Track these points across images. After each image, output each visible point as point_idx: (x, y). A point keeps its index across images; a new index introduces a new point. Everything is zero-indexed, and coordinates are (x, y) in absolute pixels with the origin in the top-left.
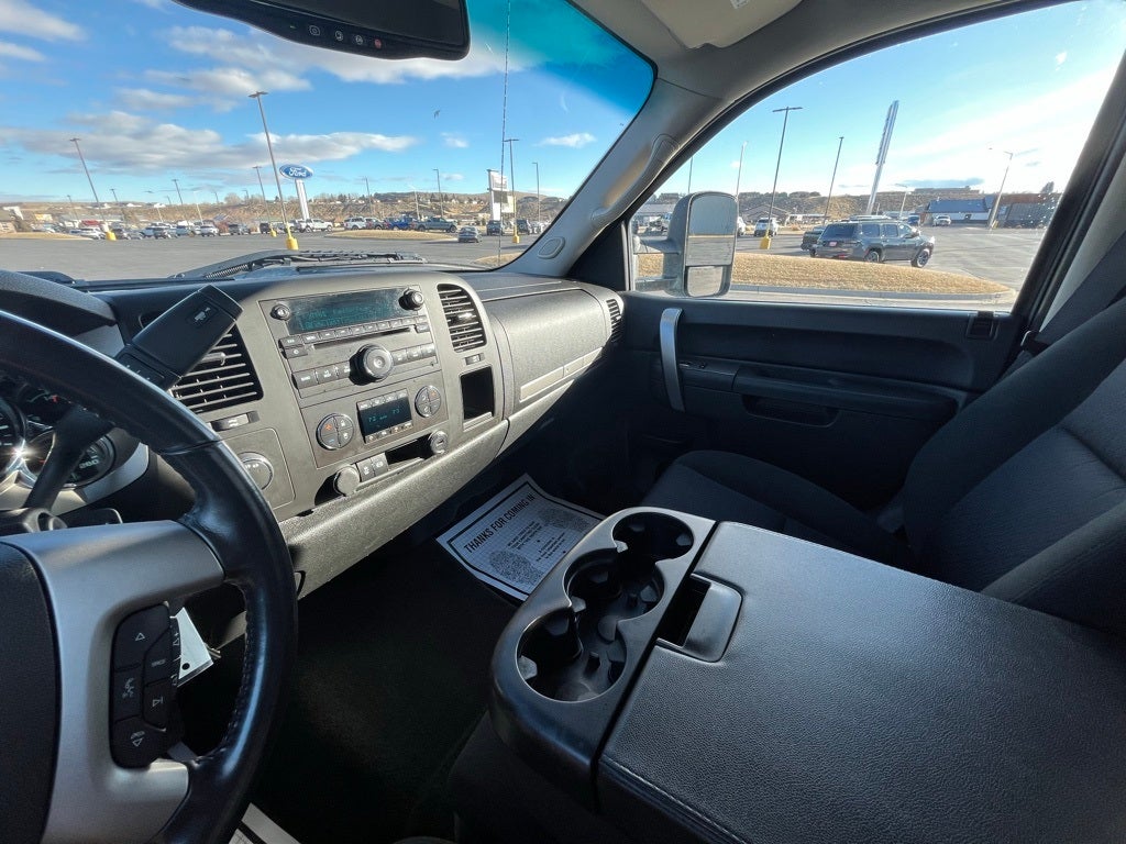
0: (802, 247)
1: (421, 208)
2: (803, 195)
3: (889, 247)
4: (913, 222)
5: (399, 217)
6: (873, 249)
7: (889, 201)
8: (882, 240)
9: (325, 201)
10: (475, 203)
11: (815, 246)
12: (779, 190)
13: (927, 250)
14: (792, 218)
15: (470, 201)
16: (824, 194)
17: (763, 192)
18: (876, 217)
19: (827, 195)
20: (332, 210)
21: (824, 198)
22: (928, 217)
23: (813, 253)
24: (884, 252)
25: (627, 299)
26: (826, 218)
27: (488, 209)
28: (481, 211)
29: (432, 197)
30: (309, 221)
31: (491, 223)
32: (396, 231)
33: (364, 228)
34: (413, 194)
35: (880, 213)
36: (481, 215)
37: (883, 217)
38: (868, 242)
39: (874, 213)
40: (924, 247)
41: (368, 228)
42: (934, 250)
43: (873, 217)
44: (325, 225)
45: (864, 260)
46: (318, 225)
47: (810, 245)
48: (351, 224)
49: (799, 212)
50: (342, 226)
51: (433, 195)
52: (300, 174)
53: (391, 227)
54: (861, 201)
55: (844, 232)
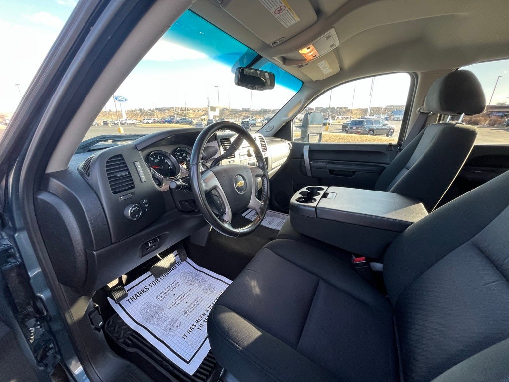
0: (343, 129)
1: (177, 114)
2: (341, 108)
3: (377, 129)
4: (386, 119)
5: (167, 118)
6: (370, 130)
7: (376, 111)
8: (374, 126)
9: (132, 111)
10: (200, 112)
11: (347, 129)
12: (331, 107)
13: (392, 130)
14: (337, 118)
15: (199, 111)
16: (350, 108)
17: (325, 107)
18: (372, 117)
19: (351, 108)
20: (136, 115)
21: (350, 110)
22: (392, 117)
23: (347, 132)
24: (375, 131)
25: (292, 143)
26: (351, 117)
27: (207, 114)
28: (203, 115)
29: (181, 109)
30: (126, 120)
31: (209, 120)
32: (166, 124)
33: (151, 123)
34: (173, 108)
35: (373, 116)
36: (203, 117)
37: (374, 117)
38: (369, 127)
39: (370, 116)
40: (390, 129)
41: (154, 123)
42: (395, 130)
43: (370, 117)
44: (133, 122)
45: (367, 134)
46: (131, 122)
47: (345, 128)
48: (146, 121)
49: (340, 115)
50: (141, 122)
51: (182, 109)
52: (122, 100)
53: (164, 122)
54: (365, 111)
55: (359, 123)
